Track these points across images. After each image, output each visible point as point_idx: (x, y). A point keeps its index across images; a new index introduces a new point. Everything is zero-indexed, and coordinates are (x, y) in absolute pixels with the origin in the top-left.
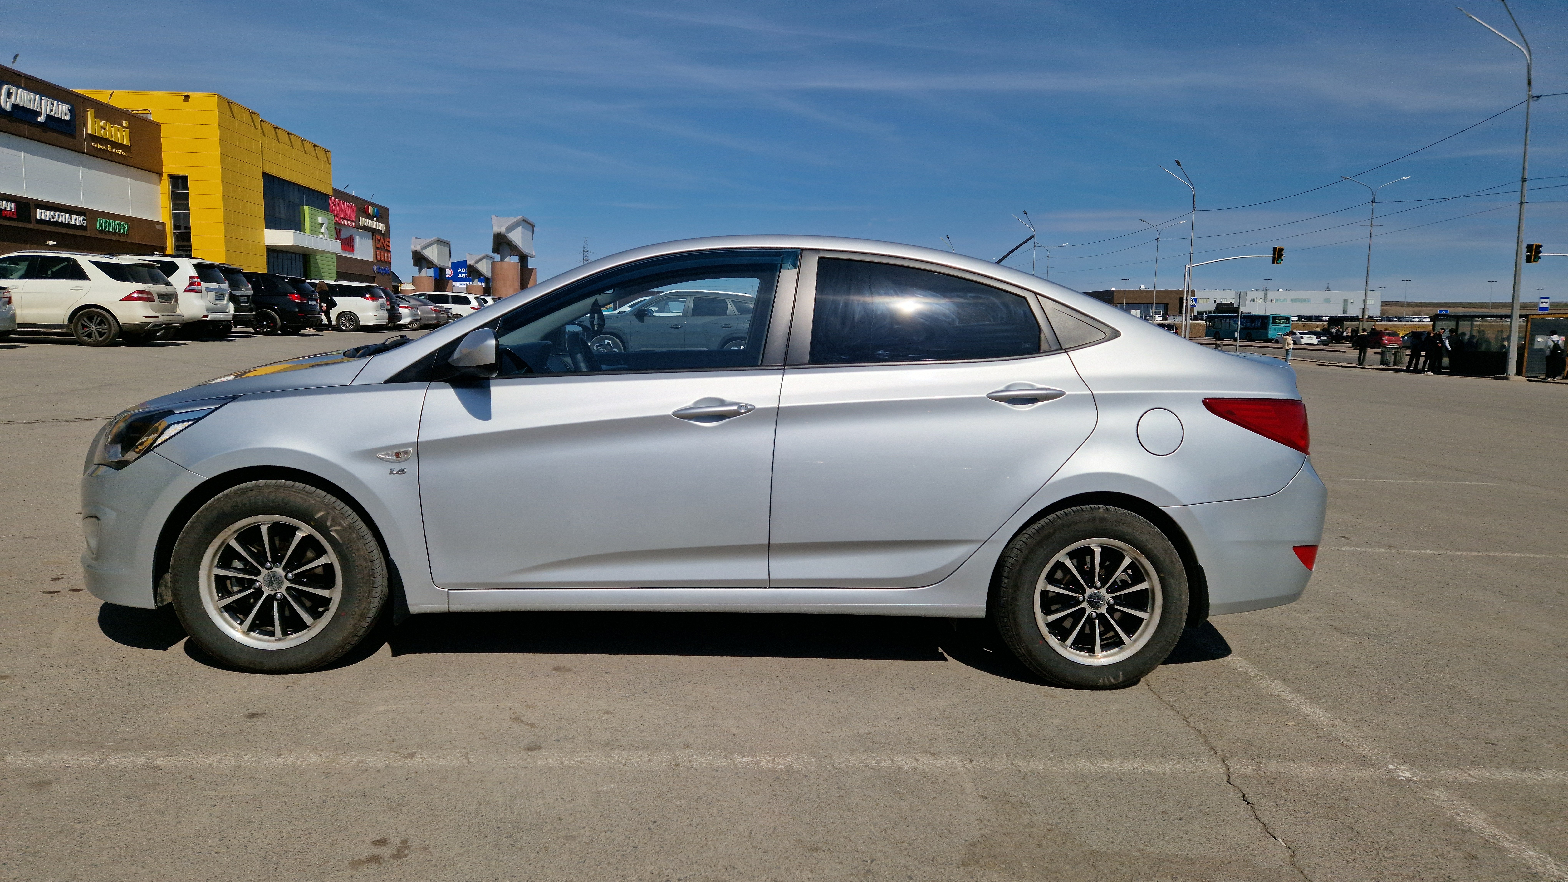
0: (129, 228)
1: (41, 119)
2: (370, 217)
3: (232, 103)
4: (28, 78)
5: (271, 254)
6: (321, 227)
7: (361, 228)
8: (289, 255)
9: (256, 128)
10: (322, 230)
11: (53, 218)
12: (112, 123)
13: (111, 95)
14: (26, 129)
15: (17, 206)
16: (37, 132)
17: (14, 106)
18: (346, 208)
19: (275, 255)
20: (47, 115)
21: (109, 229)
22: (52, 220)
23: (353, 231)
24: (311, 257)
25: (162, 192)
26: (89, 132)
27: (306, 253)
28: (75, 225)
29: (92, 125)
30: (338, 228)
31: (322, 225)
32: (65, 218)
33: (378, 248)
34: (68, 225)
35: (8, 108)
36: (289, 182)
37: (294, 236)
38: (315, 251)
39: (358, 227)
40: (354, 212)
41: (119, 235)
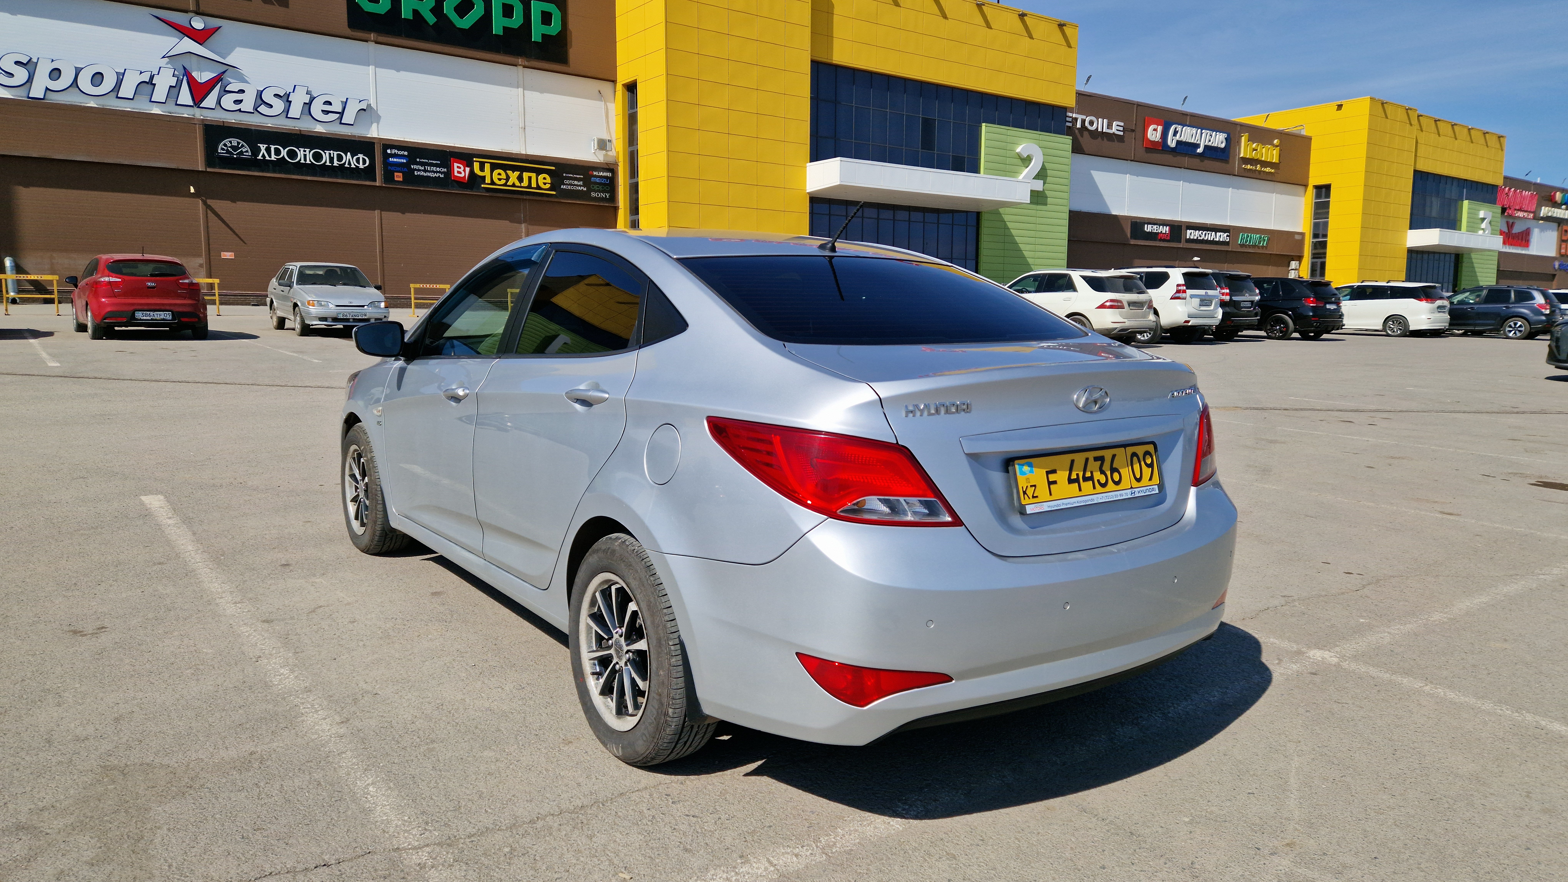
0: (1269, 239)
1: (1200, 150)
2: (1556, 205)
3: (1386, 103)
4: (1193, 116)
5: (1414, 255)
6: (1483, 222)
7: (1542, 219)
8: (1437, 256)
9: (1411, 125)
10: (1483, 226)
11: (1200, 236)
12: (1264, 144)
13: (1267, 118)
14: (1186, 160)
15: (1170, 230)
16: (1196, 162)
17: (1178, 142)
18: (1524, 198)
19: (1419, 256)
20: (1205, 146)
21: (1250, 242)
22: (1199, 238)
23: (1531, 224)
24: (1465, 256)
25: (1305, 202)
26: (1242, 155)
27: (1460, 253)
28: (1219, 241)
29: (1246, 148)
30: (1511, 221)
31: (1483, 219)
32: (1211, 236)
33: (1563, 241)
34: (1213, 242)
35: (1173, 145)
36: (1447, 177)
37: (1440, 235)
38: (1470, 250)
39: (1537, 218)
40: (1535, 201)
41: (1259, 247)
